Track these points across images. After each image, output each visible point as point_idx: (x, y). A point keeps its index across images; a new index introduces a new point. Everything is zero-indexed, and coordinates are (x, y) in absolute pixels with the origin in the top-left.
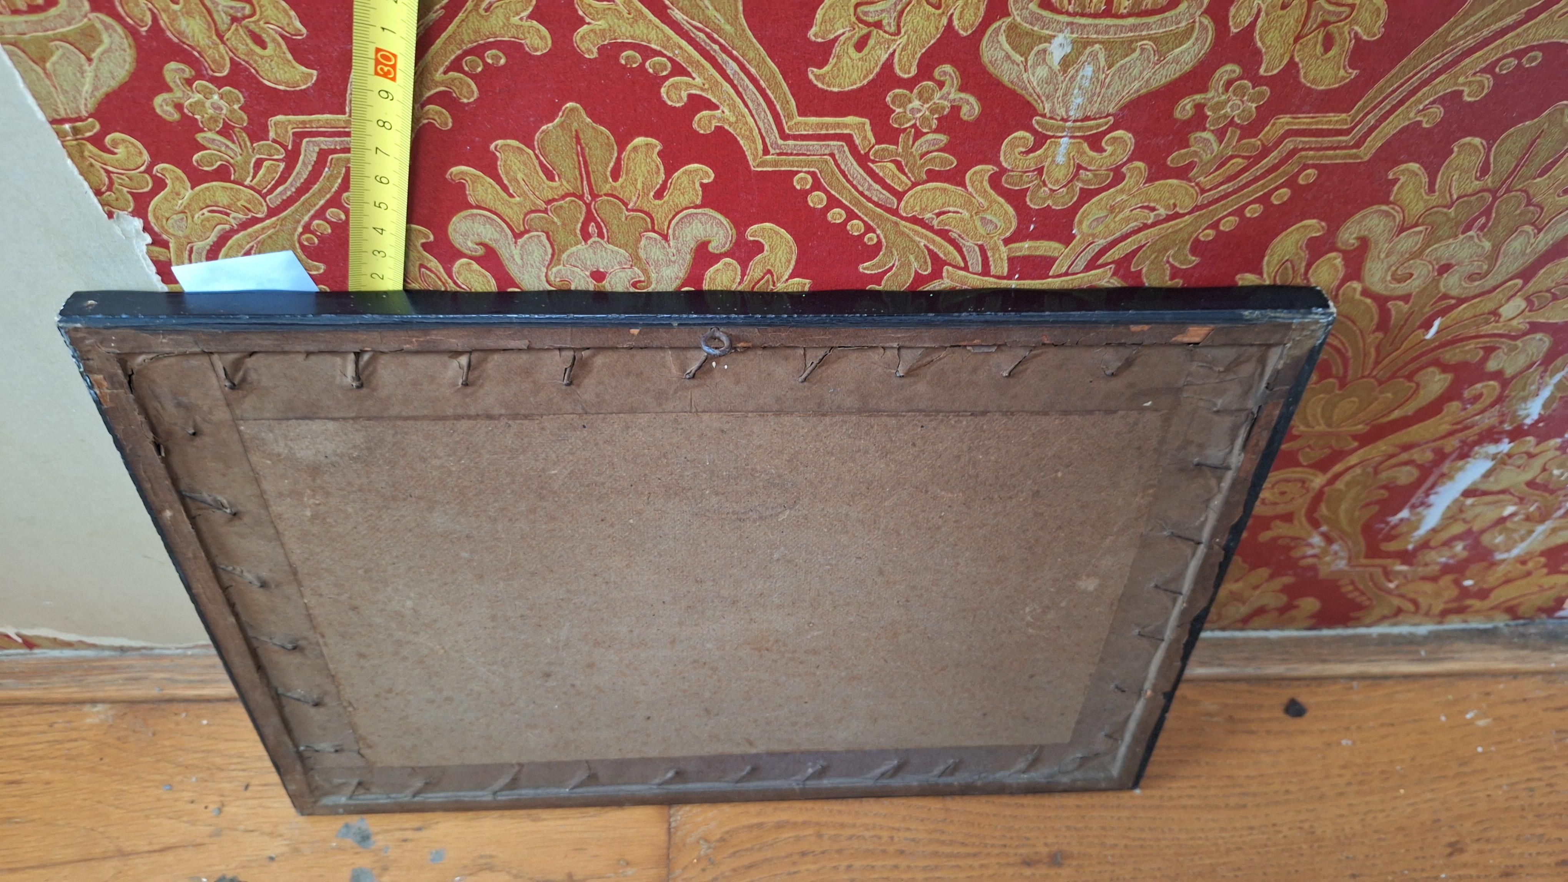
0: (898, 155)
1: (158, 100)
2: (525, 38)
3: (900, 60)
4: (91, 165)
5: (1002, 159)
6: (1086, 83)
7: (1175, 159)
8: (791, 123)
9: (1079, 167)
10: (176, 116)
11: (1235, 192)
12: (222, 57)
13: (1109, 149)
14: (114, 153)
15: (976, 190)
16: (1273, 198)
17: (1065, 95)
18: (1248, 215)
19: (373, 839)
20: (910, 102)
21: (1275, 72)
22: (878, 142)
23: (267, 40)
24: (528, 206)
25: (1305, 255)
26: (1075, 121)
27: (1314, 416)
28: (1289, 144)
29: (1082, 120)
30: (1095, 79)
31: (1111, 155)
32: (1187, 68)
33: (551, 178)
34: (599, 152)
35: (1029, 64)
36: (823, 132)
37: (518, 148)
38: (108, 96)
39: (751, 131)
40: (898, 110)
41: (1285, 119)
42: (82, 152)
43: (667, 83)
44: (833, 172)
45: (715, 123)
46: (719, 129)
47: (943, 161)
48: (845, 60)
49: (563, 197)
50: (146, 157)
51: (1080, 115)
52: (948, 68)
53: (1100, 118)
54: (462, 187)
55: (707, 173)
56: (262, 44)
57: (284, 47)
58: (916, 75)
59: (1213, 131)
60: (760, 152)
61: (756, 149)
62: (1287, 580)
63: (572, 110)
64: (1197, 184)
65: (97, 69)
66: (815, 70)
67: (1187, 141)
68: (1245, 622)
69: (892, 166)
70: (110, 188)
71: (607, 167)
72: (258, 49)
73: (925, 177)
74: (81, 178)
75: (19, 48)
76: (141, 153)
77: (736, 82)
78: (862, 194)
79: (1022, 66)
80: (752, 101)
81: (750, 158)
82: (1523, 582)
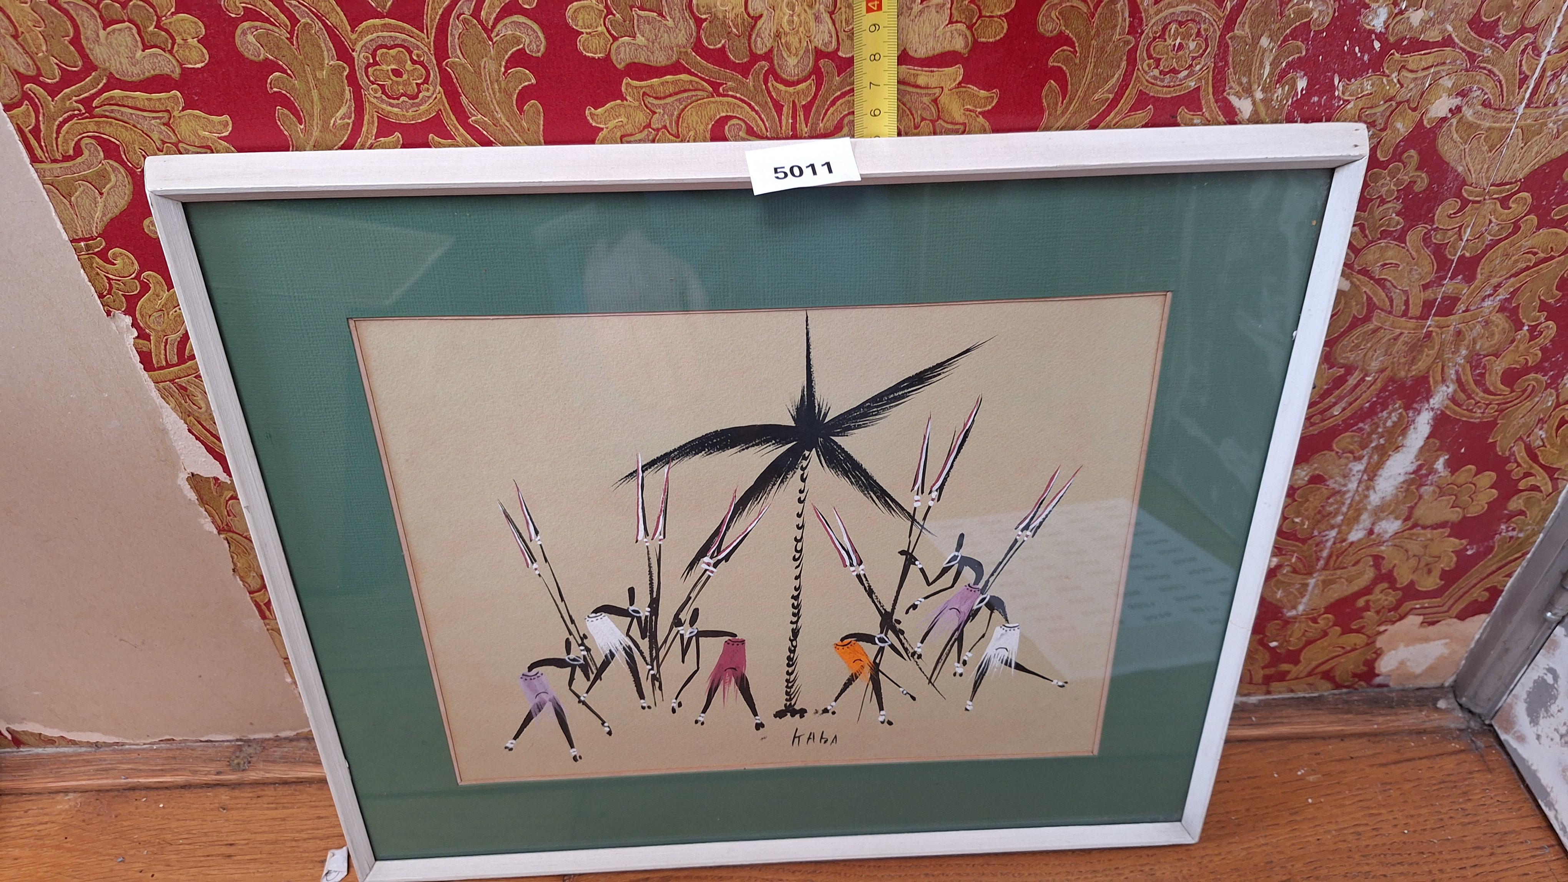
1: (146, 222)
4: (98, 274)
14: (115, 264)
38: (112, 220)
42: (91, 263)
50: (136, 266)
65: (106, 200)
70: (109, 293)
74: (89, 284)
75: (54, 187)
76: (133, 263)
82: (1324, 642)
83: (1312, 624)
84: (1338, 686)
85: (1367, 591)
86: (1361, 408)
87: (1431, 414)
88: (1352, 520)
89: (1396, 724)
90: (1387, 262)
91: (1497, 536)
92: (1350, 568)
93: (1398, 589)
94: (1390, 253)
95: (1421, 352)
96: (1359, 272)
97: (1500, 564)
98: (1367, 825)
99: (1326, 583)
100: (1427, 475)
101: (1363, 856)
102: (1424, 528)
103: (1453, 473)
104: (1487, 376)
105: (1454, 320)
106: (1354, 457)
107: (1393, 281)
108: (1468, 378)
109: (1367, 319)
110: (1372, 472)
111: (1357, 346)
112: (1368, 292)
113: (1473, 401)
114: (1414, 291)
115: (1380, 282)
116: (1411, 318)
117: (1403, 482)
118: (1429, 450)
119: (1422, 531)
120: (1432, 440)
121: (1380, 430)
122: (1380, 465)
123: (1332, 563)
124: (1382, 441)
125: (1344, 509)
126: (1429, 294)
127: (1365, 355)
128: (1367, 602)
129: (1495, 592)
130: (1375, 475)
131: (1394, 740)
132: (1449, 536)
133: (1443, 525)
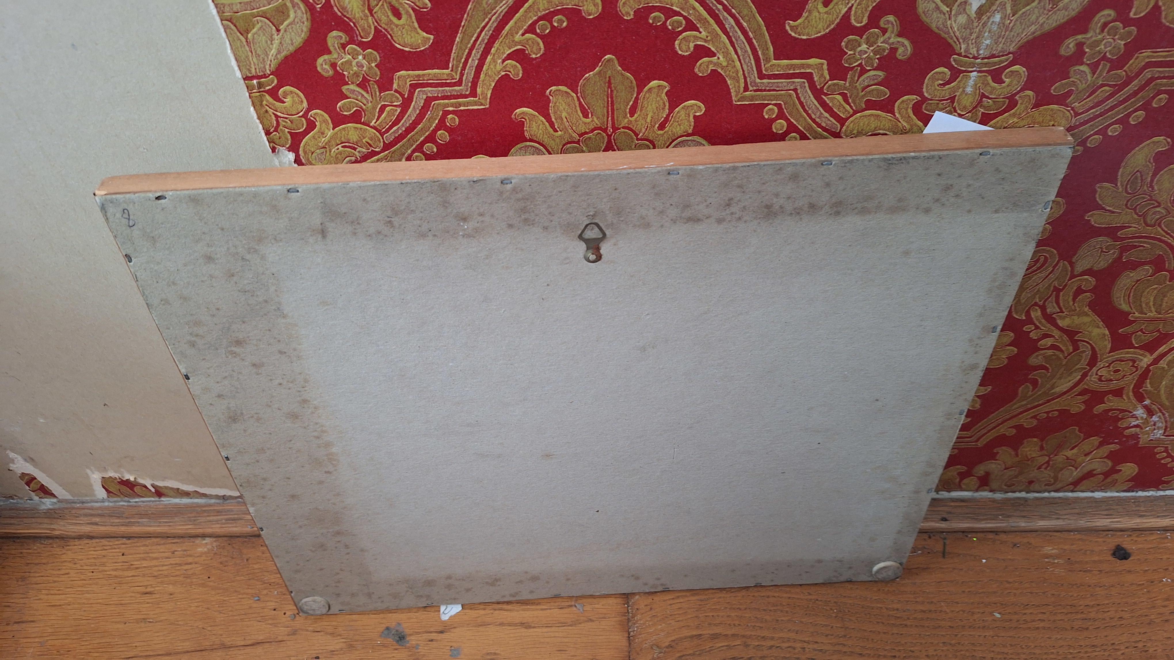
0: (845, 89)
1: (320, 60)
2: (583, 6)
3: (856, 12)
4: (267, 111)
5: (924, 90)
6: (995, 28)
7: (1056, 89)
8: (768, 65)
9: (983, 96)
10: (331, 73)
11: (1101, 115)
12: (370, 27)
13: (1007, 81)
14: (284, 102)
15: (901, 115)
16: (1131, 119)
17: (977, 37)
18: (1110, 134)
19: (408, 639)
20: (860, 46)
21: (1142, 15)
22: (832, 78)
23: (403, 12)
24: (567, 138)
25: (1152, 166)
26: (983, 59)
27: (1147, 304)
28: (1148, 74)
29: (988, 58)
30: (1002, 23)
31: (1008, 86)
32: (1073, 14)
33: (586, 115)
34: (623, 93)
35: (953, 13)
36: (791, 72)
37: (566, 92)
38: (286, 58)
39: (737, 71)
40: (850, 53)
41: (1147, 53)
42: (262, 101)
43: (680, 37)
44: (794, 103)
45: (711, 67)
46: (714, 72)
47: (880, 94)
48: (815, 13)
49: (593, 129)
50: (305, 104)
51: (987, 54)
52: (891, 18)
53: (1003, 56)
54: (522, 124)
55: (700, 107)
56: (398, 15)
57: (414, 18)
58: (867, 24)
59: (1088, 65)
60: (742, 89)
61: (739, 87)
62: (1113, 447)
63: (609, 60)
64: (1073, 109)
65: (283, 37)
66: (791, 22)
67: (1069, 72)
68: (1075, 485)
69: (839, 97)
70: (276, 131)
71: (627, 105)
72: (395, 20)
73: (864, 106)
74: (258, 121)
75: (232, 23)
76: (302, 102)
77: (731, 34)
78: (814, 121)
79: (947, 16)
80: (741, 49)
81: (733, 94)
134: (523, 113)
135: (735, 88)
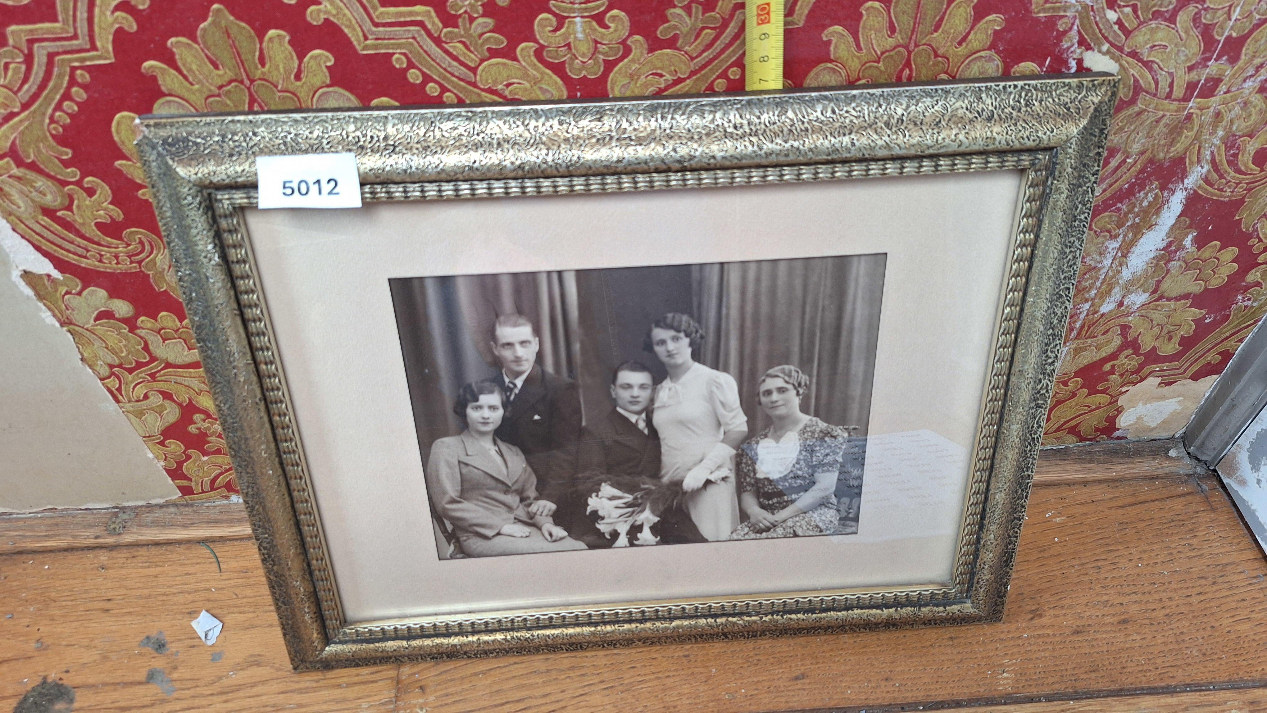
0: (462, 36)
5: (538, 37)
7: (662, 32)
8: (377, 13)
9: (596, 42)
11: (714, 59)
13: (612, 26)
15: (527, 63)
18: (732, 77)
19: (168, 646)
22: (445, 26)
24: (206, 92)
26: (580, 4)
28: (740, 15)
29: (585, 3)
31: (616, 31)
33: (216, 67)
34: (246, 44)
36: (402, 19)
37: (188, 44)
39: (350, 22)
44: (418, 51)
45: (323, 16)
46: (326, 20)
47: (497, 41)
49: (230, 82)
54: (154, 79)
55: (328, 57)
59: (682, 5)
60: (362, 39)
61: (358, 35)
63: (218, 10)
64: (686, 53)
67: (666, 16)
69: (460, 45)
71: (254, 56)
73: (487, 54)
78: (445, 70)
81: (355, 43)
82: (1073, 402)
83: (1061, 386)
84: (1082, 439)
85: (1114, 356)
86: (1121, 189)
87: (1185, 193)
88: (1104, 295)
89: (1132, 471)
90: (1156, 43)
91: (1234, 306)
92: (1099, 337)
93: (1141, 354)
94: (1160, 35)
95: (1180, 134)
96: (1129, 54)
97: (1233, 331)
98: (1106, 559)
99: (1077, 351)
100: (1176, 252)
101: (1103, 587)
102: (1169, 299)
103: (1199, 249)
104: (1240, 156)
105: (1214, 102)
106: (1111, 236)
107: (1161, 64)
108: (1222, 159)
109: (1133, 101)
110: (1125, 250)
111: (1121, 129)
112: (1136, 74)
113: (1224, 181)
114: (1179, 72)
115: (1147, 65)
116: (1174, 100)
117: (1154, 258)
118: (1179, 228)
119: (1167, 303)
120: (1182, 218)
121: (1136, 210)
122: (1133, 243)
123: (1084, 333)
124: (1137, 220)
125: (1098, 284)
126: (1193, 76)
127: (1128, 137)
128: (1113, 366)
129: (1227, 356)
130: (1129, 252)
131: (1130, 485)
132: (1189, 307)
133: (1185, 296)
134: (152, 67)
135: (354, 36)
